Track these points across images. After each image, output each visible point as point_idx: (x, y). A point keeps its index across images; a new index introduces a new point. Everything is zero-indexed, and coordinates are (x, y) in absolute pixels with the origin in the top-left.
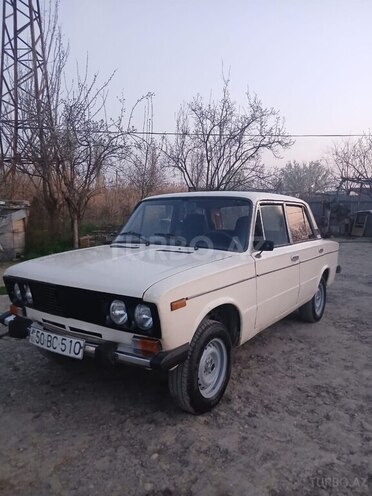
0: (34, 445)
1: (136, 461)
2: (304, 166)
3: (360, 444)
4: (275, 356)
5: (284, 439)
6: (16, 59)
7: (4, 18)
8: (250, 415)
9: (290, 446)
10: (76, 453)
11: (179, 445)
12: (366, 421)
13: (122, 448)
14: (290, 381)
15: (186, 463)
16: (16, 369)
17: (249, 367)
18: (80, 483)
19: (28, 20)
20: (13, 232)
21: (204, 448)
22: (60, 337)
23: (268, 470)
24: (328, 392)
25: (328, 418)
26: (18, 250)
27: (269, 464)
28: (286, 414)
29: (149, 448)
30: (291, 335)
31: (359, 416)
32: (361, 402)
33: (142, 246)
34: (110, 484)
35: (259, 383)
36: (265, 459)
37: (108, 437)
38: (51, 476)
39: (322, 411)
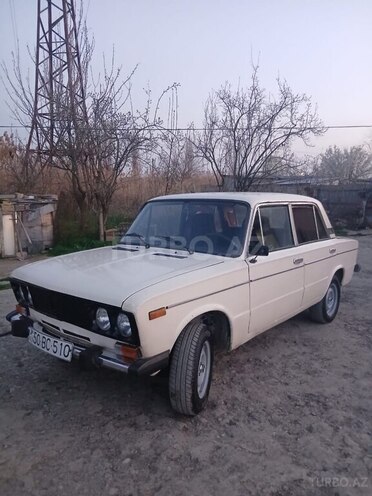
0: (18, 443)
1: (108, 465)
2: (346, 151)
3: (335, 461)
4: (274, 360)
5: (257, 451)
6: (51, 52)
7: (39, 12)
8: (231, 423)
9: (261, 458)
10: (55, 453)
11: (152, 451)
12: (350, 435)
13: (98, 450)
14: (281, 388)
15: (154, 470)
16: (20, 365)
17: (242, 371)
18: (52, 483)
19: (62, 13)
20: (42, 226)
21: (176, 455)
22: (52, 340)
23: (233, 483)
24: (318, 402)
25: (310, 430)
26: (47, 243)
27: (235, 477)
28: (268, 423)
29: (124, 452)
30: (297, 337)
31: (343, 430)
32: (351, 415)
33: (142, 248)
34: (78, 486)
35: (249, 389)
36: (231, 471)
37: (88, 438)
38: (27, 474)
39: (306, 422)
